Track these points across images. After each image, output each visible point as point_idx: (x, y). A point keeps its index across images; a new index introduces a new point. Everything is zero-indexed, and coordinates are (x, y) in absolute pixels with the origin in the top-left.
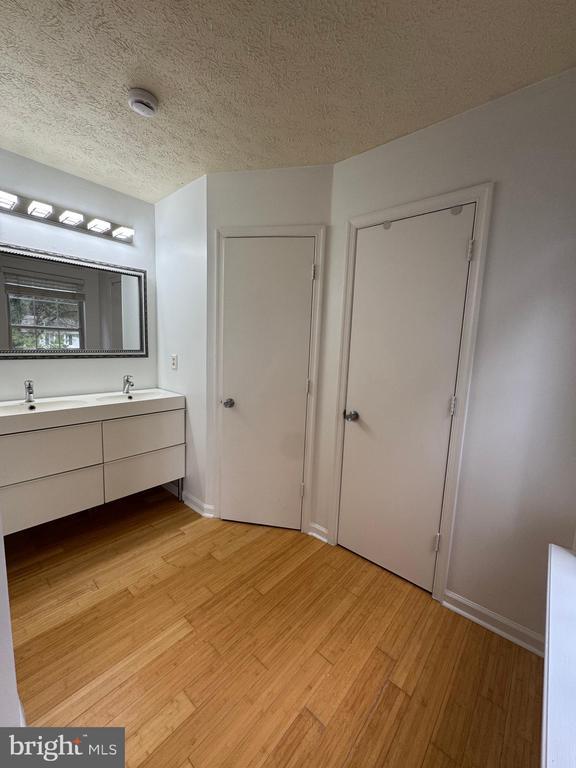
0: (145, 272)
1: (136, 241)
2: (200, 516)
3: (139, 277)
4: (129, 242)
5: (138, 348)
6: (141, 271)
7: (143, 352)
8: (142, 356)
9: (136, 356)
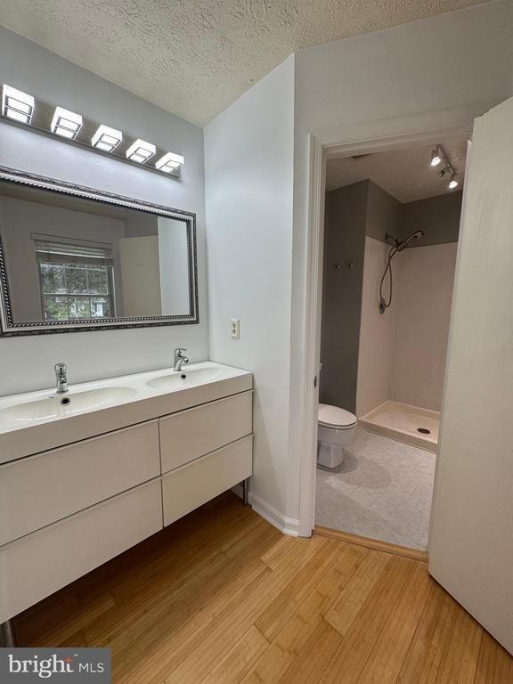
0: (194, 216)
1: (184, 176)
2: (280, 534)
3: (188, 222)
4: (175, 176)
5: (188, 313)
6: (189, 214)
7: (193, 317)
8: (192, 322)
9: (185, 323)
